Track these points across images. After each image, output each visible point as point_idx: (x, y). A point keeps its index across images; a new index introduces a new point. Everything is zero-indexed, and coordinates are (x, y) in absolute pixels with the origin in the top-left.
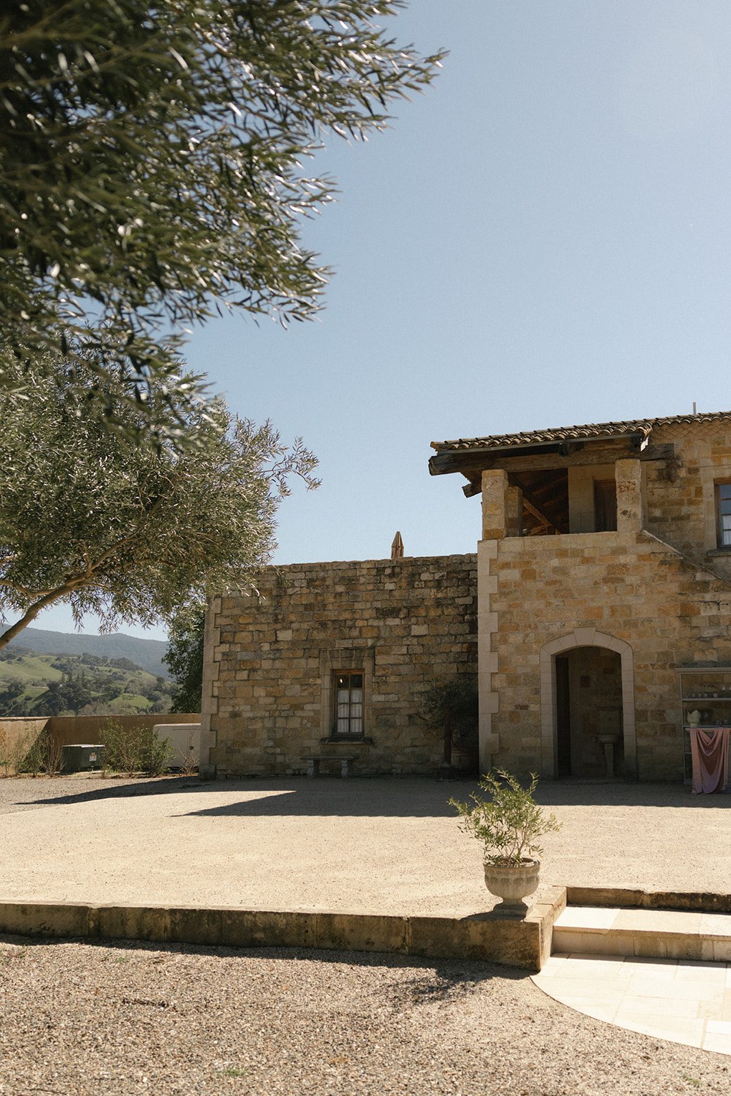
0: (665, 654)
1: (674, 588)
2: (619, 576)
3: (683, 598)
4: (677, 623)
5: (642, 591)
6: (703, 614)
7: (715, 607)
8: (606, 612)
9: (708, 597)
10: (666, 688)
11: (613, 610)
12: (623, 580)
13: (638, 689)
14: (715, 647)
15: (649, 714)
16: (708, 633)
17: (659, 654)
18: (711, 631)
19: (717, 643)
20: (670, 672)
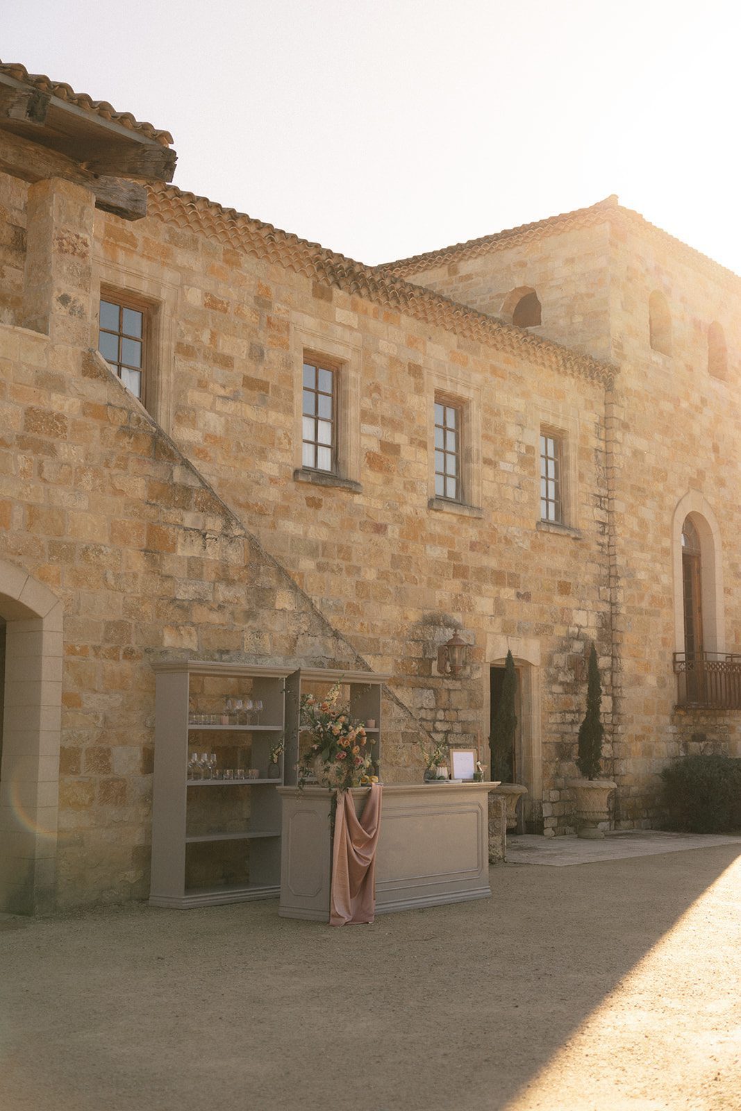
0: (120, 626)
1: (138, 488)
2: (44, 437)
3: (153, 512)
4: (139, 564)
5: (87, 481)
6: (180, 552)
7: (199, 542)
8: (18, 514)
9: (189, 519)
10: (117, 699)
11: (33, 514)
12: (52, 451)
13: (70, 700)
14: (195, 620)
15: (83, 757)
16: (185, 593)
17: (109, 625)
18: (191, 589)
19: (201, 614)
20: (126, 666)
